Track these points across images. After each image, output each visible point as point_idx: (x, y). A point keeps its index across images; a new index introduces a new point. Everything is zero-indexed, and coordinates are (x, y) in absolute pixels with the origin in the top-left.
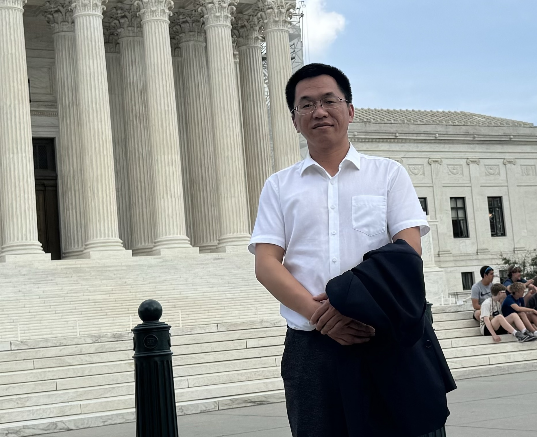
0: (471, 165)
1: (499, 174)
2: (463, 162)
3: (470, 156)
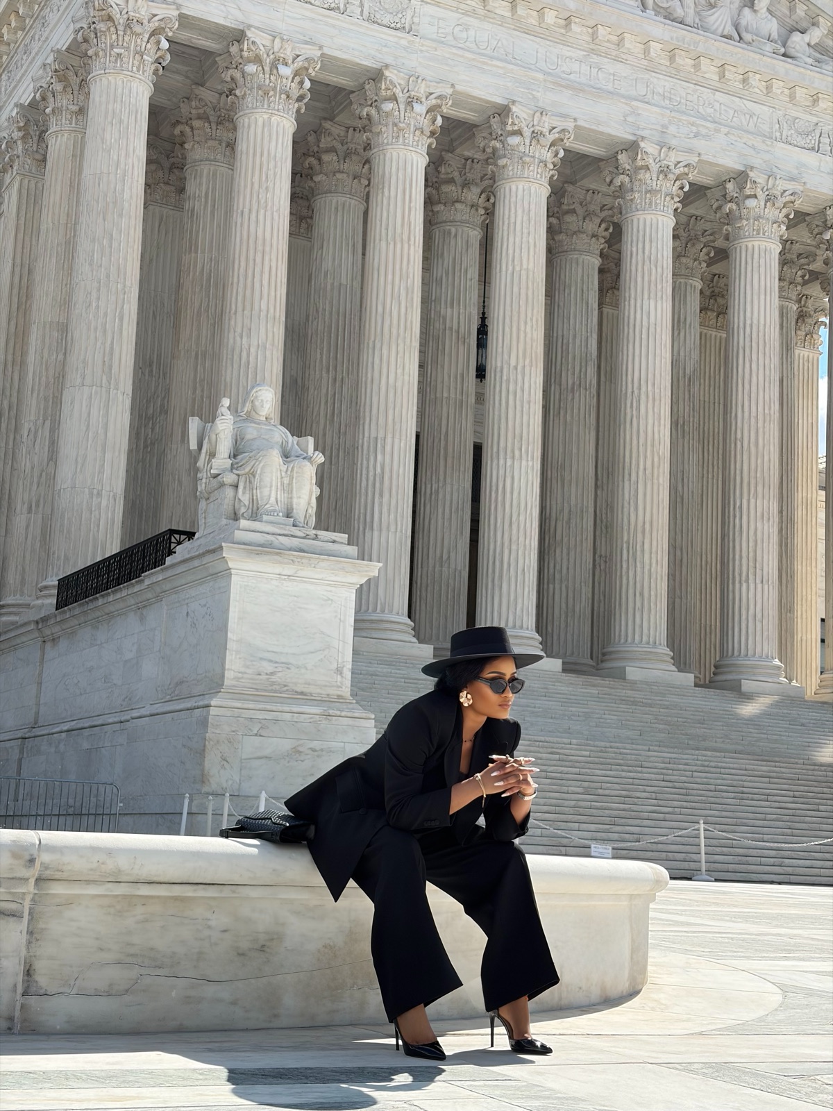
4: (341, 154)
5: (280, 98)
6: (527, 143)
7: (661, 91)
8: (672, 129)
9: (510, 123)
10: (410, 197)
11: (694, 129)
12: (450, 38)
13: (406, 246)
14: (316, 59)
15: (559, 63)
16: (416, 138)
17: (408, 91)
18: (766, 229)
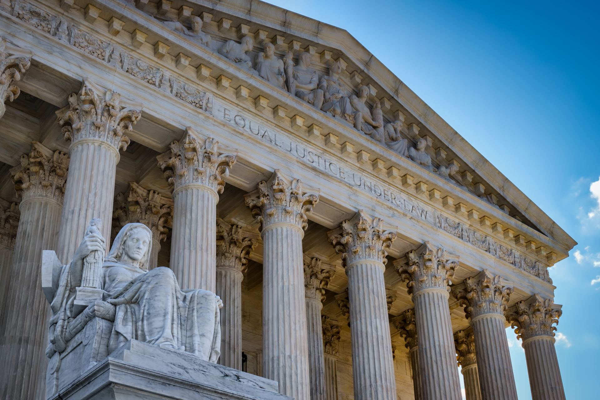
4: (144, 209)
5: (109, 133)
6: (288, 200)
7: (369, 185)
8: (378, 209)
9: (276, 184)
10: (207, 220)
11: (391, 212)
12: (233, 122)
13: (205, 254)
14: (138, 111)
15: (305, 154)
16: (211, 181)
17: (205, 148)
18: (440, 283)
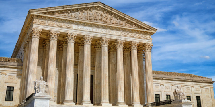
0: (192, 88)
1: (199, 90)
2: (190, 87)
3: (192, 85)
7: (105, 31)
8: (107, 35)
9: (85, 37)
11: (110, 35)
12: (77, 28)
